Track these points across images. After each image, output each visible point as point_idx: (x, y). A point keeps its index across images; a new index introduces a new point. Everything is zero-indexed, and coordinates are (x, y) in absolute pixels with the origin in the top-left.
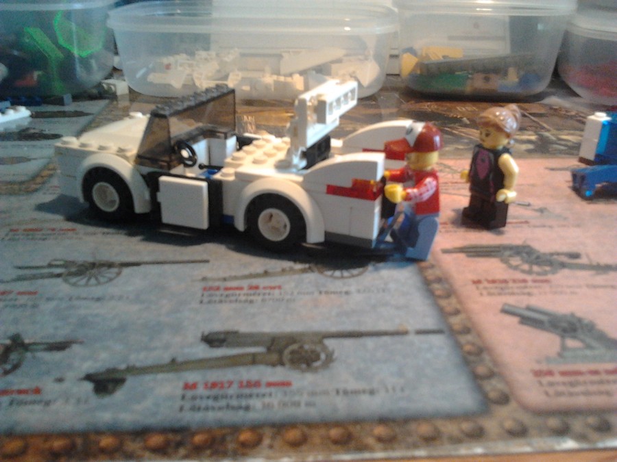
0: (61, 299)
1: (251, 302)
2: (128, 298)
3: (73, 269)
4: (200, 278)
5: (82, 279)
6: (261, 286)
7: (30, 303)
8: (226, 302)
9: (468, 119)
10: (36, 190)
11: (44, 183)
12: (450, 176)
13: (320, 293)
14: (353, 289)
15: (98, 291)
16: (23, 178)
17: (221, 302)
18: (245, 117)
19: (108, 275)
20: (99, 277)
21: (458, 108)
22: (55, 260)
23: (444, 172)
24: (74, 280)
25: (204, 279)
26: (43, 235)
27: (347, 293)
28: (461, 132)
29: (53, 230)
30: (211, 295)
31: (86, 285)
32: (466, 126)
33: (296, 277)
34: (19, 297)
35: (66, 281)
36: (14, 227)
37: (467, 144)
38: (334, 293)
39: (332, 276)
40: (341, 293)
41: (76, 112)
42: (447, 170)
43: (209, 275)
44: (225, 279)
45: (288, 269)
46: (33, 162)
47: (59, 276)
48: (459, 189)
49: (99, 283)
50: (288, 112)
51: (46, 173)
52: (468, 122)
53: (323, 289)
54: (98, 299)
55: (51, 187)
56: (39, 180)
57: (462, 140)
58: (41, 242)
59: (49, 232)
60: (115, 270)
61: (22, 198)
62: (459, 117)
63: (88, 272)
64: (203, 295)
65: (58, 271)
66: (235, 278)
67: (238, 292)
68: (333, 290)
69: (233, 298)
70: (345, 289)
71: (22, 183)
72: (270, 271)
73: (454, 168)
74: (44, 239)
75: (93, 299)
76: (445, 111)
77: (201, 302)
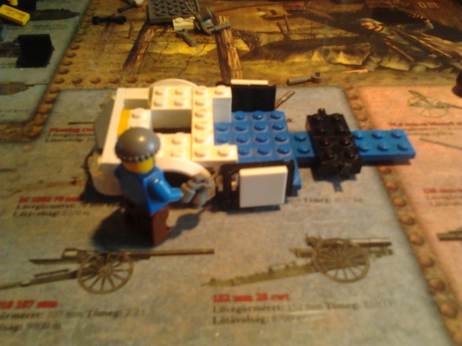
0: (80, 315)
1: (263, 321)
2: (143, 312)
3: (87, 265)
4: (208, 280)
5: (97, 281)
6: (269, 295)
7: (52, 321)
8: (238, 320)
9: (431, 21)
10: (37, 136)
11: (44, 124)
12: (426, 113)
13: (328, 306)
14: (358, 299)
15: (113, 301)
16: (25, 116)
17: (233, 321)
18: (220, 18)
19: (120, 274)
20: (112, 277)
21: (420, 4)
22: (68, 250)
23: (420, 106)
24: (89, 283)
25: (213, 282)
26: (53, 207)
27: (355, 307)
28: (427, 42)
29: (61, 199)
30: (223, 310)
31: (102, 291)
32: (430, 33)
33: (301, 278)
34: (41, 310)
35: (82, 283)
36: (24, 194)
37: (436, 61)
38: (342, 307)
39: (335, 279)
40: (348, 306)
41: (63, 10)
42: (423, 103)
43: (217, 275)
44: (232, 283)
45: (291, 265)
46: (31, 89)
47: (73, 275)
48: (439, 134)
49: (114, 289)
50: (259, 10)
51: (45, 107)
52: (431, 26)
53: (330, 300)
54: (116, 315)
55: (52, 130)
56: (39, 119)
57: (430, 56)
58: (51, 219)
59: (57, 203)
60: (126, 266)
61: (26, 147)
62: (422, 18)
63: (101, 269)
64: (214, 310)
65: (73, 267)
66: (243, 280)
67: (247, 304)
68: (340, 302)
69: (244, 315)
70: (352, 301)
71: (24, 123)
72: (275, 269)
73: (430, 100)
74: (54, 215)
75: (110, 314)
76: (407, 8)
77: (215, 321)
